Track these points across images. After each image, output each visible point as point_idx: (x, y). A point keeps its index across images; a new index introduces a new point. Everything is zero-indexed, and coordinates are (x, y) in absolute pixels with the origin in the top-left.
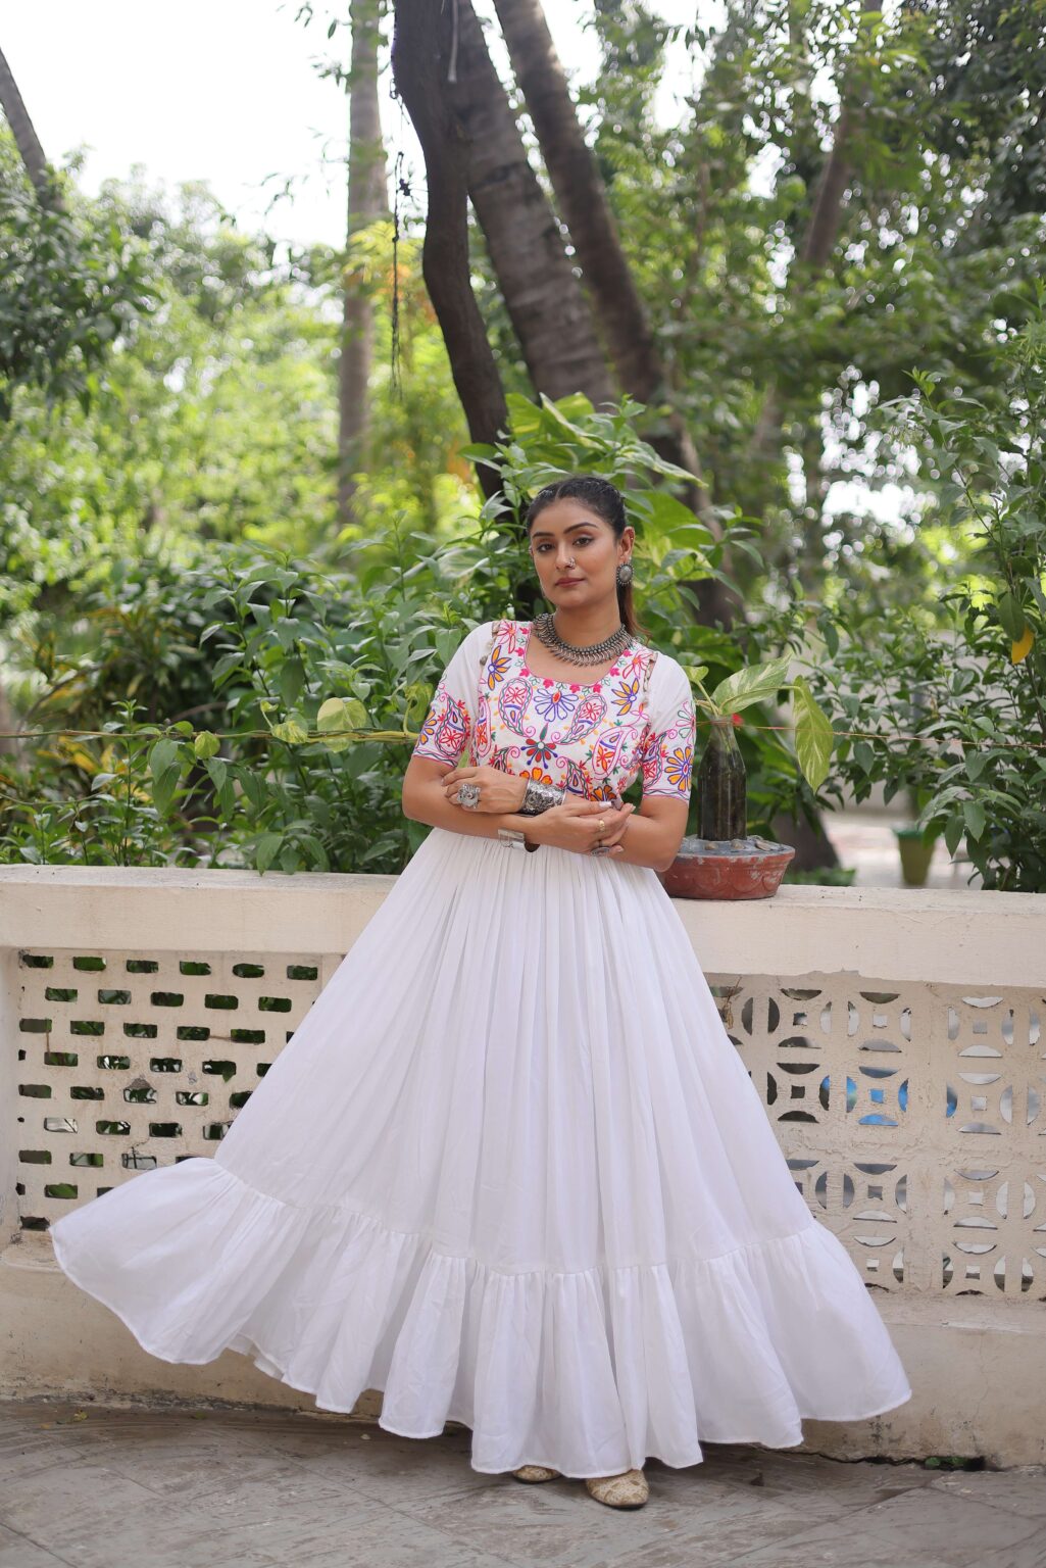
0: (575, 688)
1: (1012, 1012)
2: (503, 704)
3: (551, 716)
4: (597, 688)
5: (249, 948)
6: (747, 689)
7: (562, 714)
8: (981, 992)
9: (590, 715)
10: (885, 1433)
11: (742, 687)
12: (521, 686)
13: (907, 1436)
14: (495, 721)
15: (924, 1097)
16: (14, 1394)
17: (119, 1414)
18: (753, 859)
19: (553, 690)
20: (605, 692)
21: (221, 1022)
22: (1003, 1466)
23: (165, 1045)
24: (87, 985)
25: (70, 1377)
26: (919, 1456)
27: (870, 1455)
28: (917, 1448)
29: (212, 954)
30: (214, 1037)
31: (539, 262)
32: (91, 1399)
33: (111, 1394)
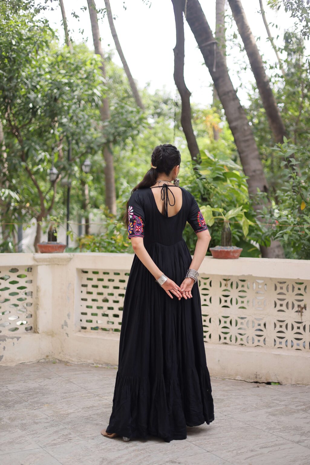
1: (288, 285)
6: (232, 214)
10: (258, 376)
13: (263, 377)
16: (78, 363)
21: (122, 285)
22: (283, 384)
23: (110, 290)
24: (95, 277)
25: (89, 359)
27: (255, 381)
28: (265, 380)
30: (121, 288)
31: (237, 115)
32: (93, 364)
33: (97, 363)
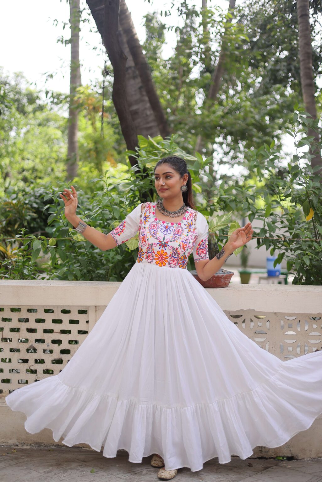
0: (172, 224)
1: (300, 321)
2: (150, 230)
3: (165, 233)
4: (180, 224)
5: (67, 304)
6: (219, 224)
7: (169, 232)
8: (290, 315)
9: (178, 233)
10: (263, 450)
11: (217, 223)
12: (155, 224)
13: (270, 450)
14: (148, 235)
15: (274, 347)
17: (26, 450)
18: (222, 275)
19: (165, 224)
20: (182, 225)
21: (57, 327)
22: (300, 458)
23: (39, 335)
24: (15, 317)
25: (10, 439)
26: (274, 456)
27: (259, 456)
28: (273, 454)
29: (54, 306)
30: (55, 332)
32: (17, 446)
33: (23, 444)
